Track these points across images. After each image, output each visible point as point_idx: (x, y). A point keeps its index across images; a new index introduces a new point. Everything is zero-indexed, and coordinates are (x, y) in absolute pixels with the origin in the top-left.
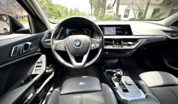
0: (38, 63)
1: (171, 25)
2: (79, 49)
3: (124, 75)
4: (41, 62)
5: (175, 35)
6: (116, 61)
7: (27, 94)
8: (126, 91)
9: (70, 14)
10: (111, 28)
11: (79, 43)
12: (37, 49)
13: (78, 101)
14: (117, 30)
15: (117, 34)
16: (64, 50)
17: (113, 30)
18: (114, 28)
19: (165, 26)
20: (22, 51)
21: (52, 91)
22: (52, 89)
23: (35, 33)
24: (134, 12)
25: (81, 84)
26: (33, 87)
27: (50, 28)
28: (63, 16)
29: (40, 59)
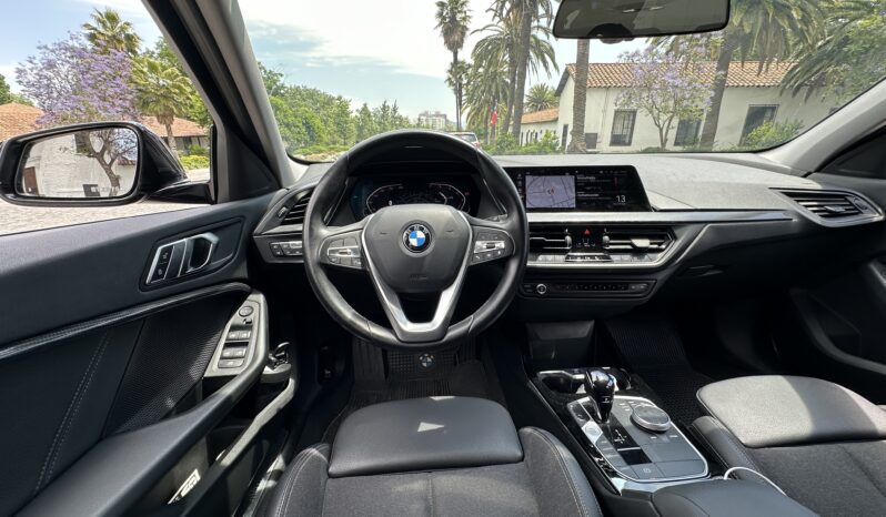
0: (234, 328)
1: (818, 170)
2: (423, 258)
3: (623, 391)
4: (248, 326)
5: (840, 209)
6: (584, 330)
7: (177, 470)
8: (636, 458)
9: (360, 128)
10: (554, 181)
11: (421, 235)
12: (237, 265)
13: (417, 506)
14: (578, 188)
15: (581, 206)
16: (358, 265)
17: (565, 190)
18: (570, 180)
19: (792, 173)
20: (185, 268)
21: (278, 475)
22: (278, 463)
23: (232, 199)
24: (656, 119)
25: (424, 427)
26: (204, 440)
27: (291, 181)
28: (326, 138)
29: (243, 310)
